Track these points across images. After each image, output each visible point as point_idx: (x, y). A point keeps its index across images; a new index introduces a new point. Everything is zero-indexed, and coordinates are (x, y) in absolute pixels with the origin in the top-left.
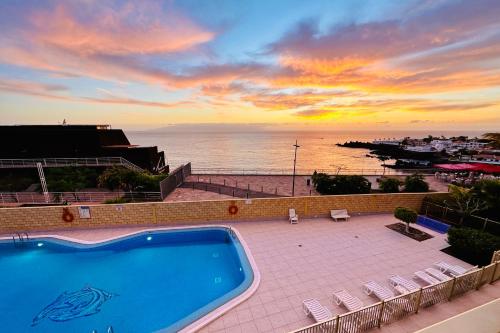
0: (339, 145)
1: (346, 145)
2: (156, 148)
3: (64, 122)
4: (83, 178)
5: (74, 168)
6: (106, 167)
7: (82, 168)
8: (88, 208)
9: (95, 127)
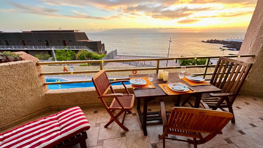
0: (203, 42)
1: (208, 42)
2: (100, 42)
3: (60, 29)
4: (70, 55)
5: (66, 51)
6: (79, 50)
7: (69, 51)
8: (73, 67)
9: (73, 31)
